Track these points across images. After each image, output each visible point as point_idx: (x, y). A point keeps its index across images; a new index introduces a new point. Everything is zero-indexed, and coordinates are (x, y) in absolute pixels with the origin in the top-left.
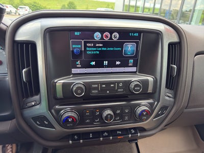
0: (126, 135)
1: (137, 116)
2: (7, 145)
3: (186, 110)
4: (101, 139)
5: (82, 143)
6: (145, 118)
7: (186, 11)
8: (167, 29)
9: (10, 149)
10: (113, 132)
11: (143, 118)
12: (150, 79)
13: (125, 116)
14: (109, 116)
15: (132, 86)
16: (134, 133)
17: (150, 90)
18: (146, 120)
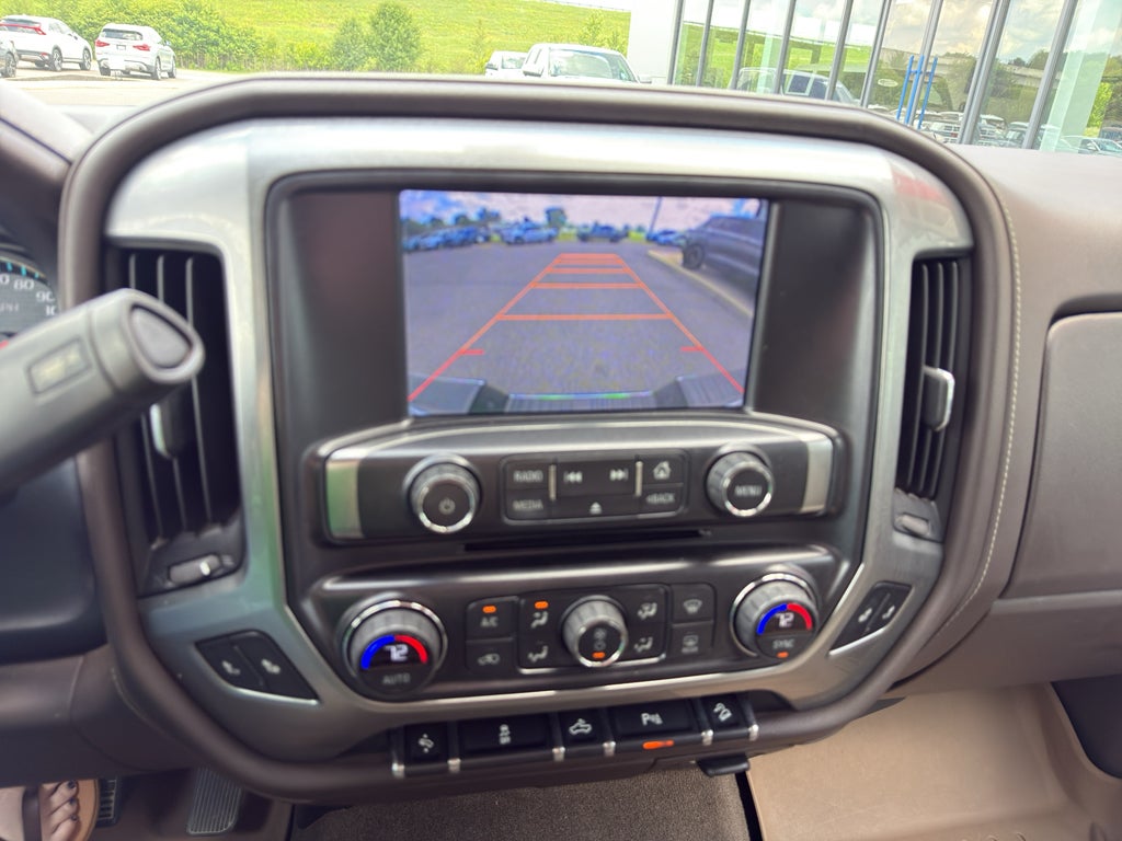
0: (689, 730)
1: (747, 637)
2: (49, 787)
3: (1000, 606)
4: (559, 752)
5: (455, 777)
6: (788, 644)
7: (1018, 63)
8: (906, 179)
9: (67, 808)
10: (618, 718)
11: (777, 644)
12: (816, 439)
13: (684, 632)
14: (600, 634)
15: (722, 477)
16: (729, 725)
17: (814, 499)
18: (793, 654)
